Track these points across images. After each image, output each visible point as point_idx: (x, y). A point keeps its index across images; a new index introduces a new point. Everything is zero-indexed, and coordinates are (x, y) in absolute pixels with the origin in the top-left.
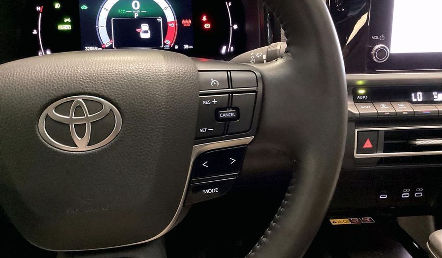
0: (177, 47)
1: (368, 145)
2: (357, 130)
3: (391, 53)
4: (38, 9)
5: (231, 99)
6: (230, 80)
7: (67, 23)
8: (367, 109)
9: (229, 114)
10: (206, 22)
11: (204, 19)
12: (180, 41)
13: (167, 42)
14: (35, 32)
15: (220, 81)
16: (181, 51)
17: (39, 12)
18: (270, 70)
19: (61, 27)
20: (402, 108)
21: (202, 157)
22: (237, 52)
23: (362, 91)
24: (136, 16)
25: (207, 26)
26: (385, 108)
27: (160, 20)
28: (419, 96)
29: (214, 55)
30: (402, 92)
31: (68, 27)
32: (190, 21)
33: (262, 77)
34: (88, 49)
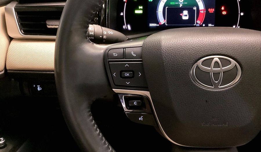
0: (204, 25)
4: (125, 0)
7: (141, 9)
10: (224, 11)
11: (223, 8)
13: (199, 22)
14: (122, 14)
17: (125, 2)
19: (137, 12)
24: (181, 6)
25: (224, 13)
27: (195, 8)
31: (141, 12)
32: (213, 10)
34: (151, 25)
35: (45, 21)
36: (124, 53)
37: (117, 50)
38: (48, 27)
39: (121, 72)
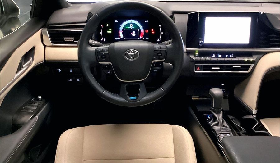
0: (143, 39)
1: (198, 69)
2: (195, 64)
3: (205, 43)
4: (102, 26)
5: (160, 51)
6: (160, 48)
7: (110, 31)
8: (198, 58)
9: (160, 55)
10: (153, 31)
11: (152, 30)
12: (145, 37)
13: (141, 37)
14: (100, 33)
15: (158, 48)
16: (145, 40)
17: (102, 27)
18: (168, 46)
19: (108, 32)
20: (208, 58)
21: (154, 63)
22: (162, 41)
23: (197, 54)
24: (131, 29)
25: (153, 32)
26: (203, 58)
27: (138, 30)
28: (214, 56)
29: (155, 41)
30: (209, 54)
31: (110, 32)
32: (148, 31)
33: (167, 47)
34: (116, 39)
35: (63, 38)
36: (102, 50)
37: (100, 49)
38: (65, 40)
39: (101, 56)
